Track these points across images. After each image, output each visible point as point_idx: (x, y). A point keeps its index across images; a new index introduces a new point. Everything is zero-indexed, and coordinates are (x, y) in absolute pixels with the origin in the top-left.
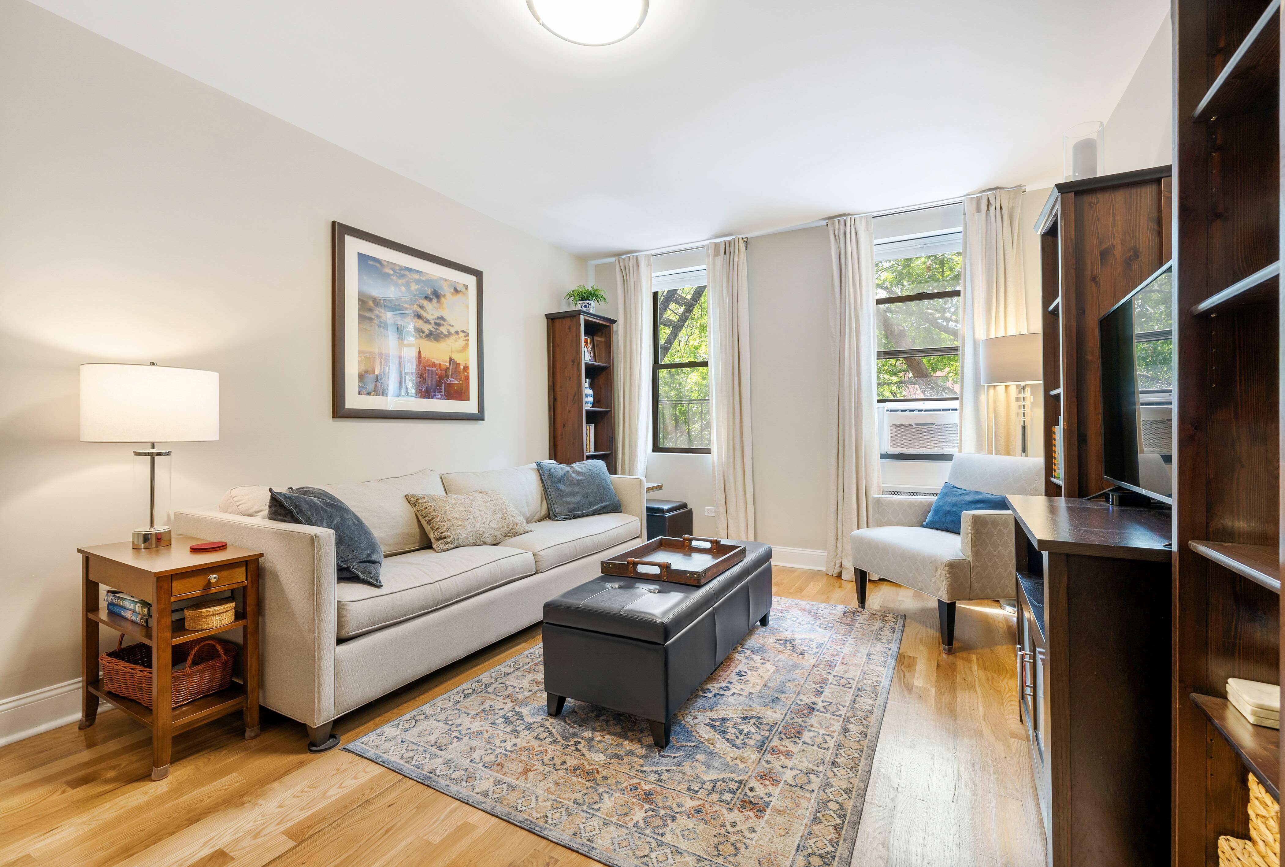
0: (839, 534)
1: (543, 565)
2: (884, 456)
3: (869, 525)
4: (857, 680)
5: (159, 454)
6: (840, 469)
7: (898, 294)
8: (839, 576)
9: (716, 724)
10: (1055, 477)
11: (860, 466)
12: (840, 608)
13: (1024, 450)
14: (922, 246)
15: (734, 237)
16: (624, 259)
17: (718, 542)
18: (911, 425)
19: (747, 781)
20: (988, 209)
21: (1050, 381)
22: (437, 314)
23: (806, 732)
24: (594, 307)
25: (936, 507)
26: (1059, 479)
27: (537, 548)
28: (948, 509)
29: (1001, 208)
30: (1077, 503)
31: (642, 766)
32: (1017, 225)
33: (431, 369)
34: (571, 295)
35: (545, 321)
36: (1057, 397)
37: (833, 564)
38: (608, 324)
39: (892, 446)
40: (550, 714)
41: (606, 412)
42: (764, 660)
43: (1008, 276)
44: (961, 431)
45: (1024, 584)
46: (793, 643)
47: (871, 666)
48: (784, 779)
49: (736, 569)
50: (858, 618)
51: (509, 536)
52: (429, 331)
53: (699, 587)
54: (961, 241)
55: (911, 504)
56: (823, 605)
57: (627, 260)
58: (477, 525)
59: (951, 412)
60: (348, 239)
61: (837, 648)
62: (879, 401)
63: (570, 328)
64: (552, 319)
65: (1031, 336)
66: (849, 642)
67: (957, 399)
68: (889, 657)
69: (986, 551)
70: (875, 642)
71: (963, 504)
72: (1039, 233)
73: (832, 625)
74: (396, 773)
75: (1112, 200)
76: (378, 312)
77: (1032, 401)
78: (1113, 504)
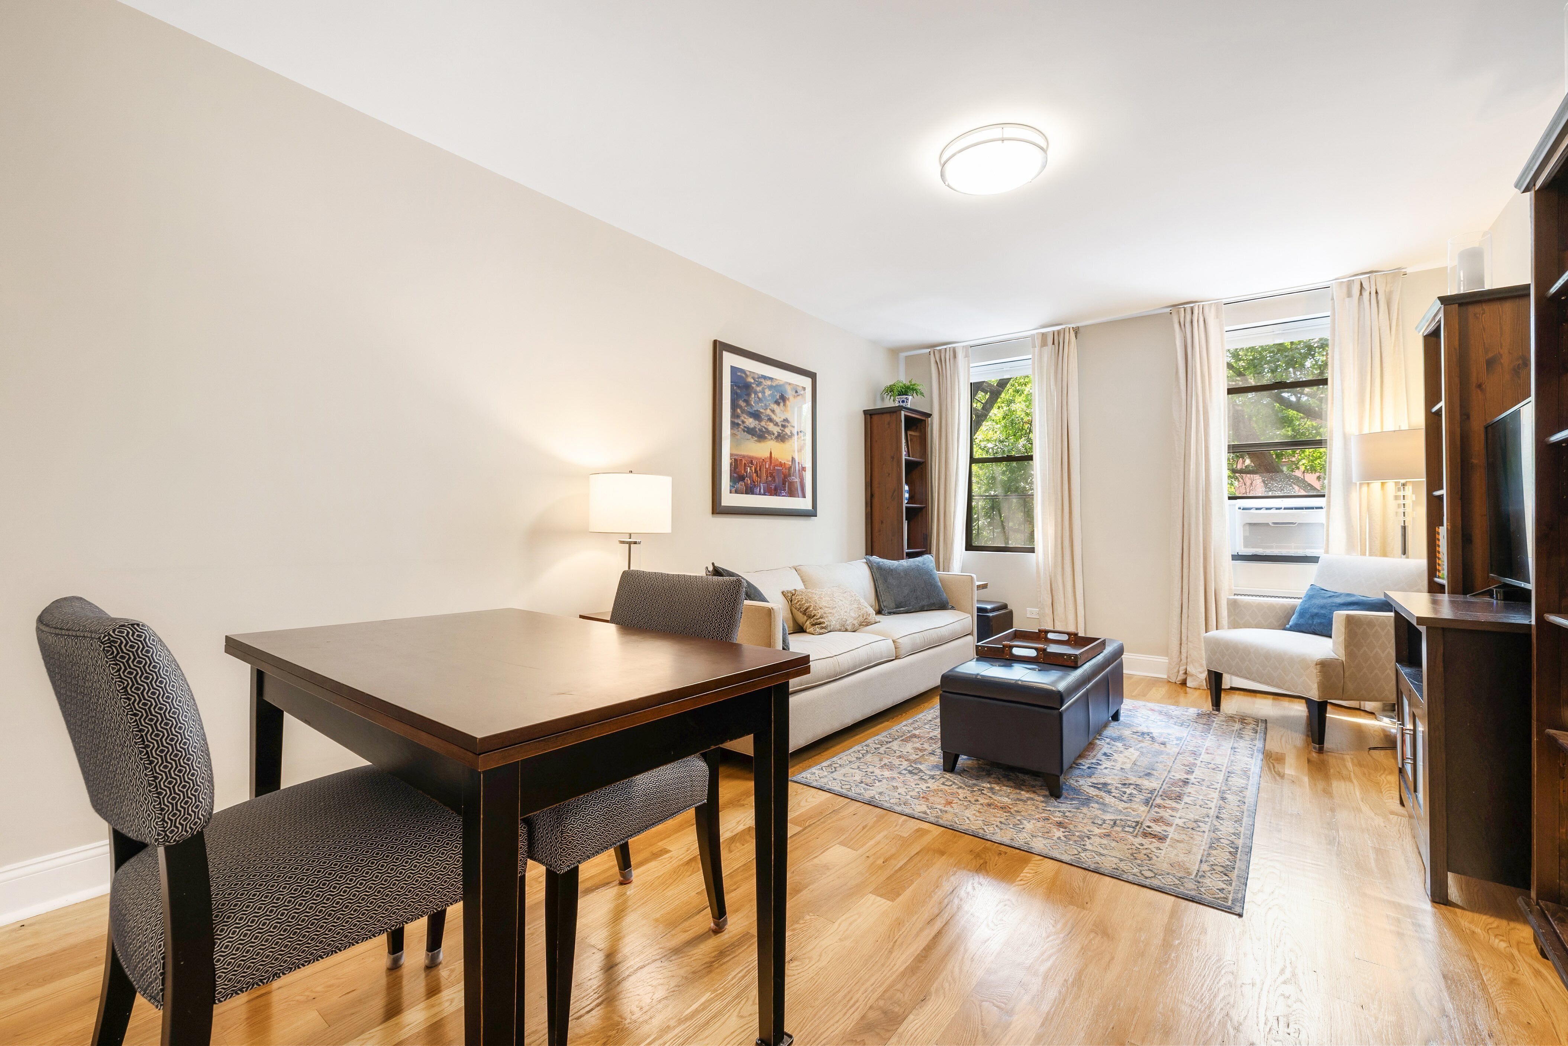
0: (1184, 639)
1: (902, 652)
2: (1237, 557)
4: (1225, 765)
5: (635, 543)
6: (1185, 570)
7: (1251, 384)
8: (1184, 683)
9: (1099, 786)
10: (1439, 577)
11: (1208, 567)
12: (1193, 711)
13: (1404, 552)
14: (1280, 332)
15: (1063, 327)
16: (940, 351)
17: (1076, 635)
18: (1268, 524)
19: (1142, 822)
20: (1361, 294)
21: (1433, 482)
22: (783, 417)
23: (1185, 797)
24: (911, 401)
25: (1301, 609)
26: (1443, 579)
27: (896, 637)
28: (1316, 611)
29: (1377, 293)
30: (1460, 598)
31: (1045, 807)
32: (1396, 310)
33: (779, 468)
34: (890, 390)
35: (862, 417)
36: (1440, 498)
37: (1176, 670)
38: (923, 418)
39: (1246, 546)
40: (945, 770)
41: (921, 509)
42: (1127, 748)
43: (1385, 365)
44: (1328, 530)
45: (1404, 671)
46: (1151, 735)
47: (1237, 757)
48: (1176, 823)
49: (1100, 658)
50: (1214, 719)
51: (863, 625)
52: (778, 432)
53: (1075, 667)
54: (1329, 325)
55: (1271, 607)
56: (1173, 707)
57: (943, 352)
58: (842, 613)
59: (1315, 510)
60: (726, 354)
61: (1199, 741)
62: (1230, 498)
63: (889, 424)
64: (870, 415)
65: (1413, 430)
66: (1209, 738)
68: (1255, 751)
69: (1361, 652)
70: (1238, 739)
71: (1333, 606)
72: (1421, 333)
73: (1188, 724)
74: (843, 798)
75: (1499, 311)
76: (743, 418)
77: (1414, 499)
78: (1497, 599)
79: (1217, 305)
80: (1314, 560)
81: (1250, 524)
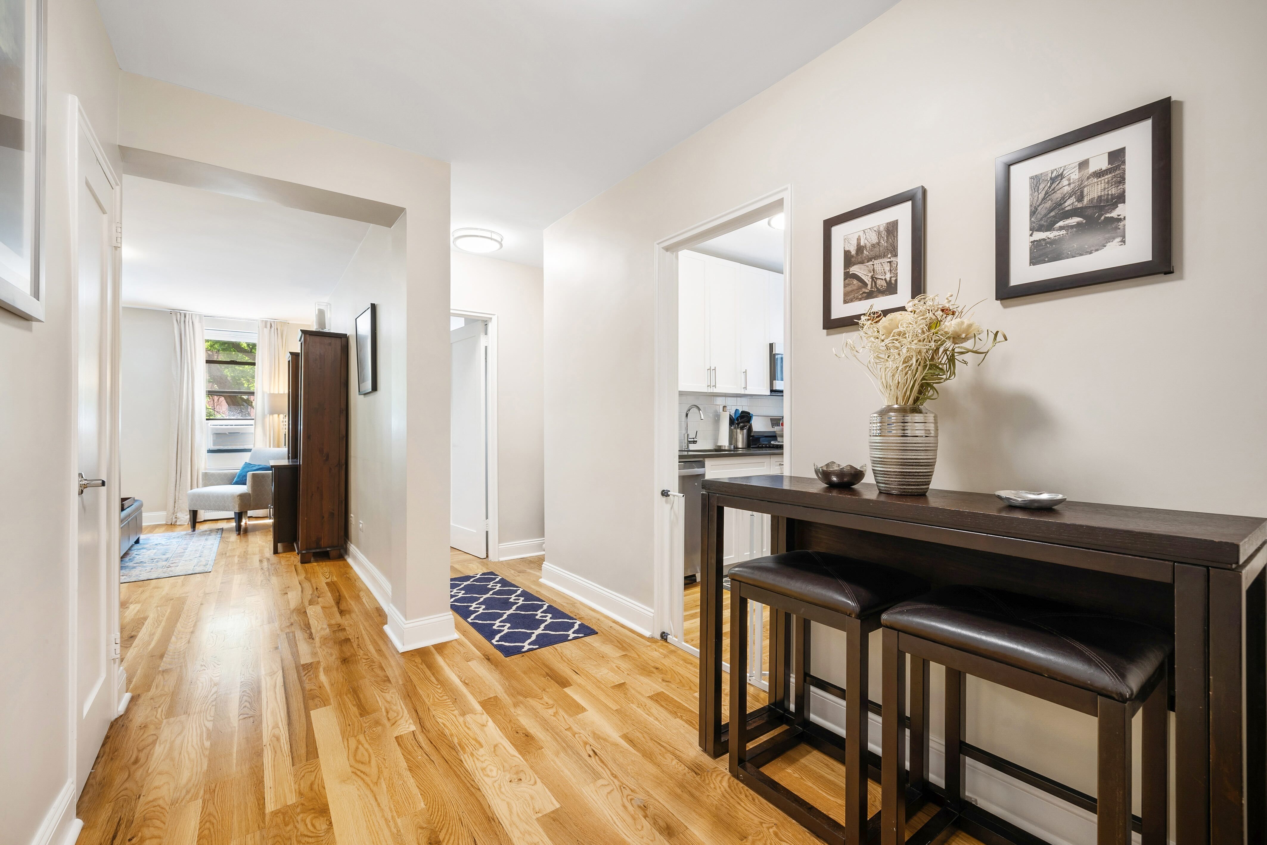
0: (177, 499)
3: (199, 485)
18: (225, 434)
67: (253, 419)
79: (200, 316)
80: (249, 450)
81: (216, 434)
